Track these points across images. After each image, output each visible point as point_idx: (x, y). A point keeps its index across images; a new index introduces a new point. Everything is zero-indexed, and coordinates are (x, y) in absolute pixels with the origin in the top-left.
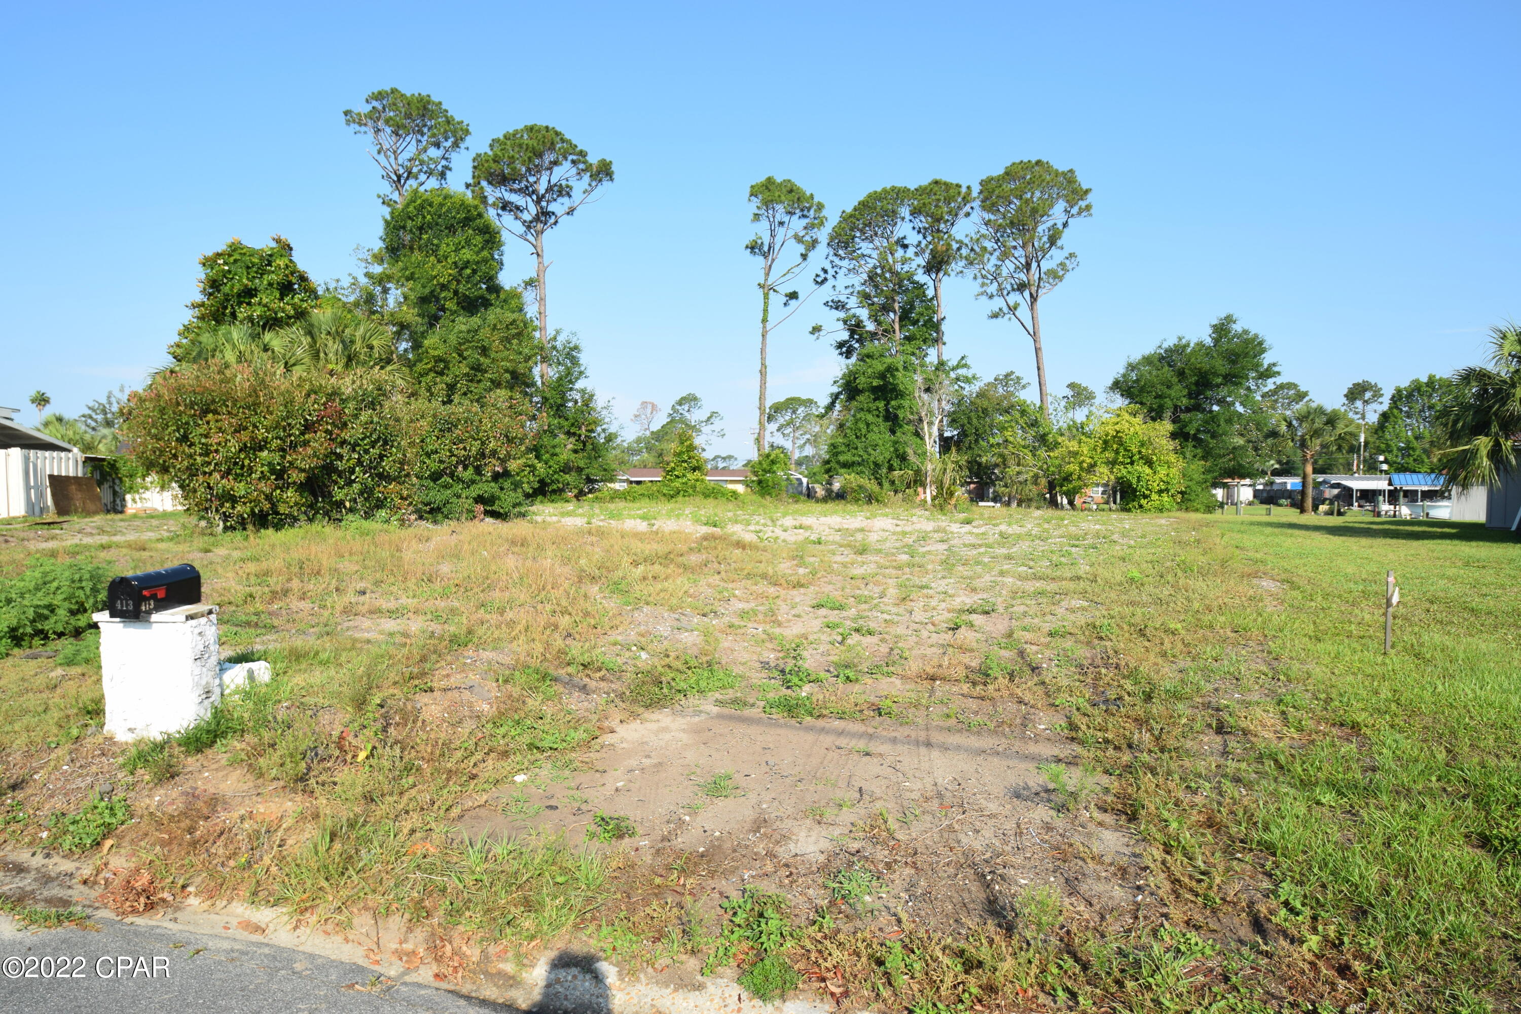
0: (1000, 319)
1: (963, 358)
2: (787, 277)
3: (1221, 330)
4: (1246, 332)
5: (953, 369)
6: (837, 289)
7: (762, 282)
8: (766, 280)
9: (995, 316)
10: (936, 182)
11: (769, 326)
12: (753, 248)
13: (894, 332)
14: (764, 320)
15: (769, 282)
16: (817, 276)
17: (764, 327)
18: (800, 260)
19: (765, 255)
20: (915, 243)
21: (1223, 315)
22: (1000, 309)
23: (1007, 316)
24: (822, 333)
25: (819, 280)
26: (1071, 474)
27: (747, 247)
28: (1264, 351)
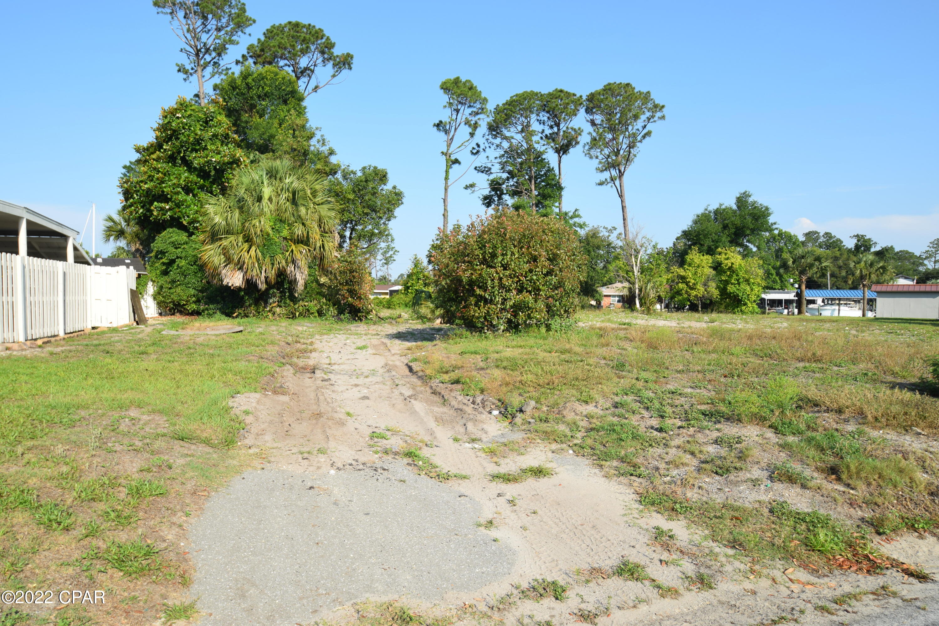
0: (604, 187)
1: (576, 210)
2: (461, 149)
3: (742, 201)
4: (755, 202)
5: (571, 218)
6: (490, 159)
7: (445, 151)
8: (448, 150)
9: (601, 184)
10: (561, 91)
11: (450, 182)
12: (439, 125)
13: (531, 190)
14: (446, 179)
15: (450, 152)
16: (474, 148)
17: (446, 183)
18: (468, 137)
19: (446, 132)
20: (541, 131)
21: (743, 191)
22: (606, 180)
23: (610, 185)
24: (476, 189)
25: (474, 151)
26: (681, 290)
27: (434, 125)
28: (769, 214)
